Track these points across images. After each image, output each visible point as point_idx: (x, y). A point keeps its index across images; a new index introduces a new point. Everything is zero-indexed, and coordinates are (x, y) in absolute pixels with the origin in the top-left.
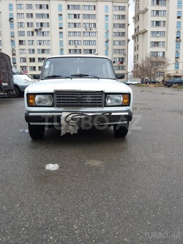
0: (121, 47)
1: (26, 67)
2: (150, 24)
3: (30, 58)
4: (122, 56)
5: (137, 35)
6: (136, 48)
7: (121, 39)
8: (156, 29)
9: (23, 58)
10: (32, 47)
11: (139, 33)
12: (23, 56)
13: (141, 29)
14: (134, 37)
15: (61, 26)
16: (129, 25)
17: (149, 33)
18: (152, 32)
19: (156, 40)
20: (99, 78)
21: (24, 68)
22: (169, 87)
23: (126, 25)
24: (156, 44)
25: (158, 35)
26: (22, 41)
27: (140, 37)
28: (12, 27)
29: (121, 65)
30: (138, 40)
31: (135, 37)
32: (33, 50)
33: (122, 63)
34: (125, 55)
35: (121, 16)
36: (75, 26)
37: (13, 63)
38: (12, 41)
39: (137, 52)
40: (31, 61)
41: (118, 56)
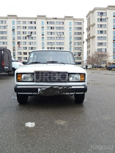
0: (79, 46)
1: (21, 57)
2: (96, 32)
3: (24, 53)
4: (79, 51)
5: (89, 39)
6: (88, 47)
7: (79, 41)
8: (101, 35)
9: (19, 52)
10: (25, 46)
11: (90, 38)
12: (20, 51)
13: (91, 35)
14: (87, 40)
15: (43, 34)
16: (84, 33)
17: (96, 38)
18: (98, 37)
19: (100, 41)
20: (64, 64)
21: (20, 58)
22: (110, 70)
23: (82, 33)
24: (101, 44)
25: (102, 39)
26: (19, 42)
27: (91, 40)
28: (14, 34)
29: (79, 56)
30: (89, 42)
31: (88, 40)
32: (26, 48)
33: (80, 55)
34: (81, 51)
35: (79, 28)
36: (51, 34)
37: (14, 55)
38: (13, 42)
39: (89, 49)
40: (24, 54)
41: (77, 51)
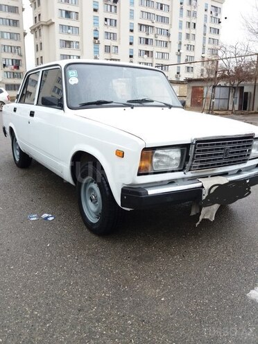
0: (14, 43)
2: (57, 13)
4: (16, 57)
5: (38, 27)
6: (38, 47)
7: (14, 30)
8: (66, 22)
11: (42, 25)
13: (44, 19)
14: (34, 30)
16: (23, 10)
17: (56, 27)
18: (62, 26)
19: (67, 38)
23: (20, 9)
24: (68, 44)
25: (70, 31)
27: (44, 30)
29: (16, 70)
30: (40, 36)
31: (36, 30)
33: (17, 67)
34: (21, 56)
39: (40, 54)
41: (10, 56)
